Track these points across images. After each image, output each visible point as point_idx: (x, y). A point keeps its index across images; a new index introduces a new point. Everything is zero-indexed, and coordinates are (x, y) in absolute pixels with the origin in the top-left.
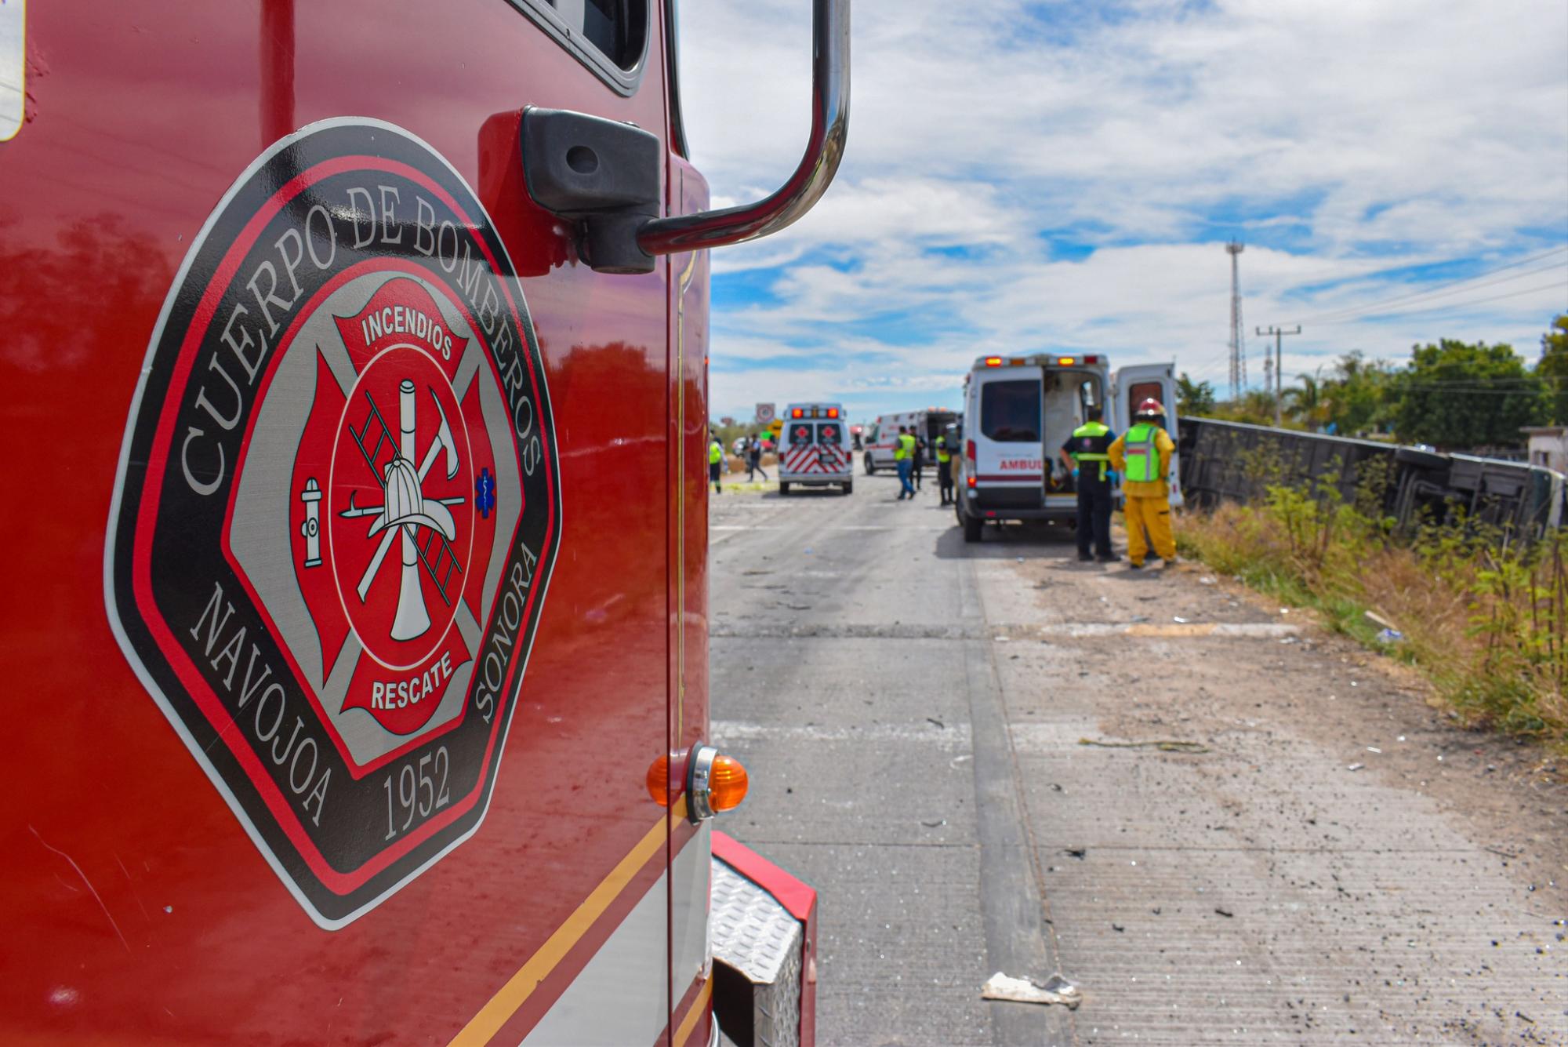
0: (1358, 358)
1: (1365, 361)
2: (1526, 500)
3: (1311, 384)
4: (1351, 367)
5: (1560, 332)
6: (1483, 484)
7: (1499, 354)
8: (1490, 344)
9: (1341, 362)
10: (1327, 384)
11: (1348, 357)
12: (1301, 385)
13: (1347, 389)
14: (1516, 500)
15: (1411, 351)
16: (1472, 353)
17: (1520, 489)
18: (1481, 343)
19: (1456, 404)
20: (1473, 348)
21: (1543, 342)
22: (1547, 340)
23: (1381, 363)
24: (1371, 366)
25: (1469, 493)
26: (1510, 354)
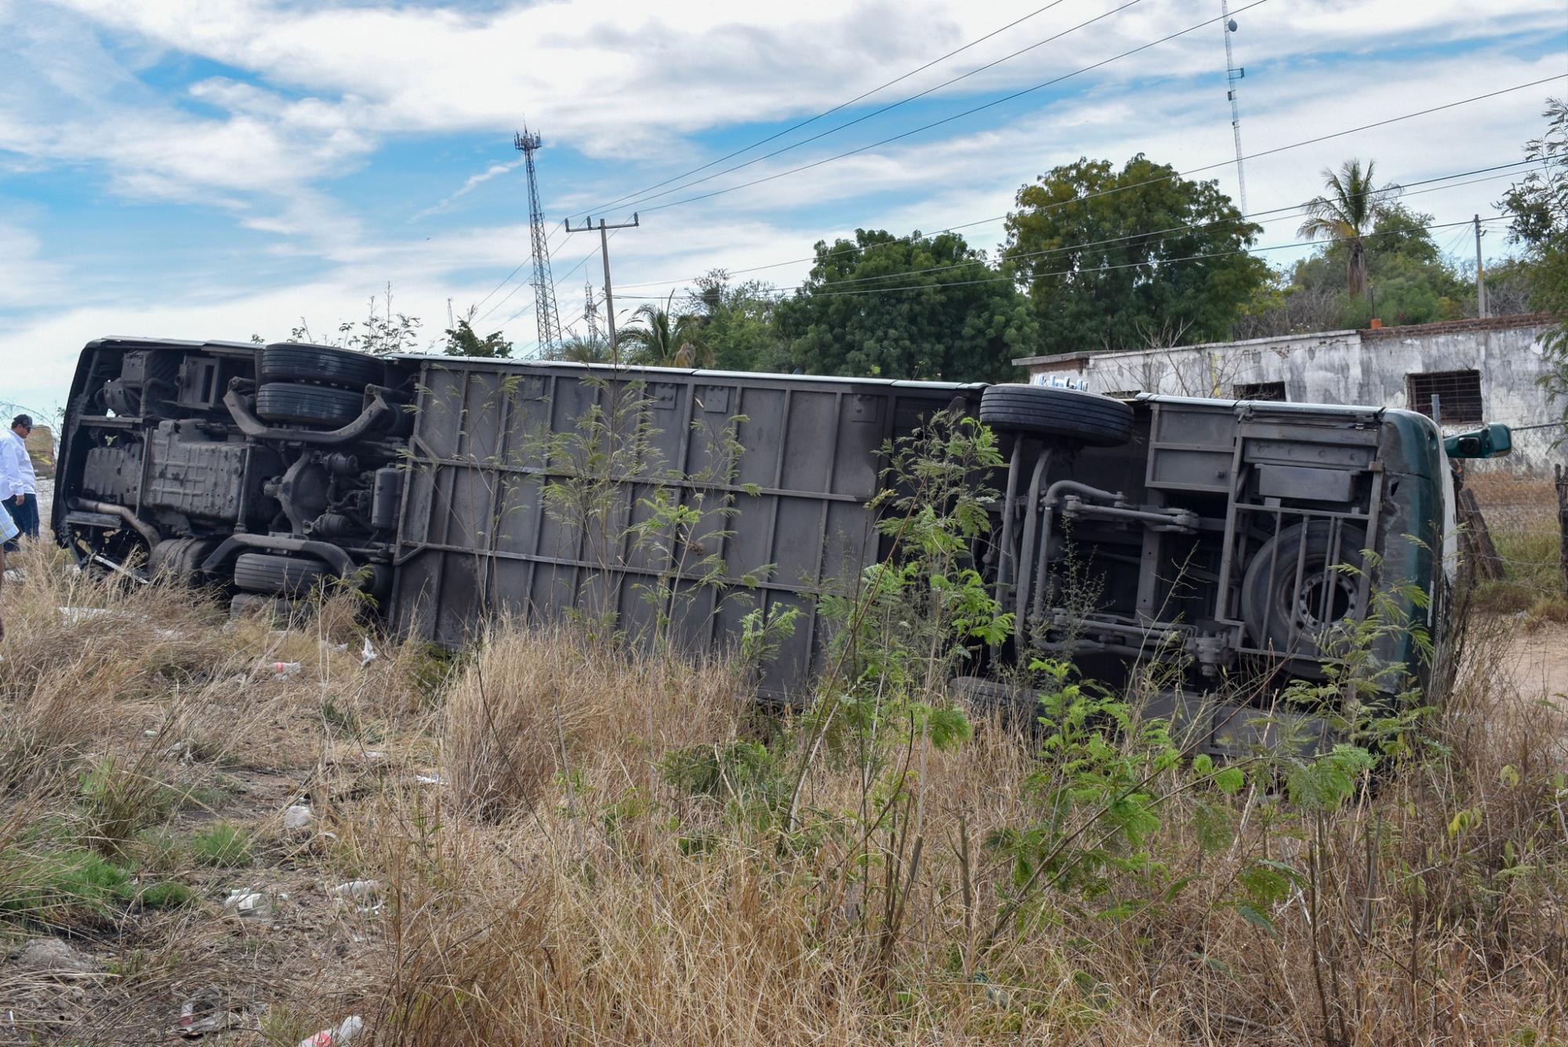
0: (722, 282)
1: (732, 285)
2: (1386, 511)
3: (660, 321)
4: (711, 296)
5: (1029, 210)
6: (1250, 472)
7: (948, 248)
8: (931, 234)
9: (698, 290)
10: (683, 320)
11: (707, 282)
12: (645, 325)
13: (711, 330)
14: (1355, 513)
15: (814, 254)
16: (907, 251)
17: (1362, 482)
18: (917, 234)
19: (892, 332)
20: (906, 242)
21: (1007, 227)
22: (1015, 223)
23: (755, 288)
24: (740, 292)
25: (1209, 505)
26: (963, 247)
